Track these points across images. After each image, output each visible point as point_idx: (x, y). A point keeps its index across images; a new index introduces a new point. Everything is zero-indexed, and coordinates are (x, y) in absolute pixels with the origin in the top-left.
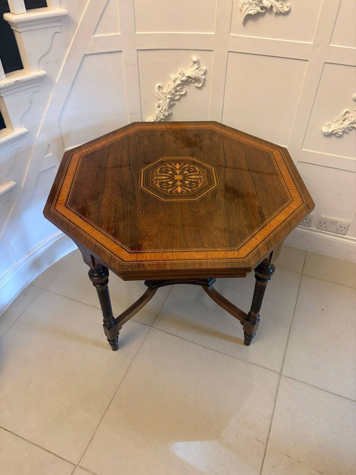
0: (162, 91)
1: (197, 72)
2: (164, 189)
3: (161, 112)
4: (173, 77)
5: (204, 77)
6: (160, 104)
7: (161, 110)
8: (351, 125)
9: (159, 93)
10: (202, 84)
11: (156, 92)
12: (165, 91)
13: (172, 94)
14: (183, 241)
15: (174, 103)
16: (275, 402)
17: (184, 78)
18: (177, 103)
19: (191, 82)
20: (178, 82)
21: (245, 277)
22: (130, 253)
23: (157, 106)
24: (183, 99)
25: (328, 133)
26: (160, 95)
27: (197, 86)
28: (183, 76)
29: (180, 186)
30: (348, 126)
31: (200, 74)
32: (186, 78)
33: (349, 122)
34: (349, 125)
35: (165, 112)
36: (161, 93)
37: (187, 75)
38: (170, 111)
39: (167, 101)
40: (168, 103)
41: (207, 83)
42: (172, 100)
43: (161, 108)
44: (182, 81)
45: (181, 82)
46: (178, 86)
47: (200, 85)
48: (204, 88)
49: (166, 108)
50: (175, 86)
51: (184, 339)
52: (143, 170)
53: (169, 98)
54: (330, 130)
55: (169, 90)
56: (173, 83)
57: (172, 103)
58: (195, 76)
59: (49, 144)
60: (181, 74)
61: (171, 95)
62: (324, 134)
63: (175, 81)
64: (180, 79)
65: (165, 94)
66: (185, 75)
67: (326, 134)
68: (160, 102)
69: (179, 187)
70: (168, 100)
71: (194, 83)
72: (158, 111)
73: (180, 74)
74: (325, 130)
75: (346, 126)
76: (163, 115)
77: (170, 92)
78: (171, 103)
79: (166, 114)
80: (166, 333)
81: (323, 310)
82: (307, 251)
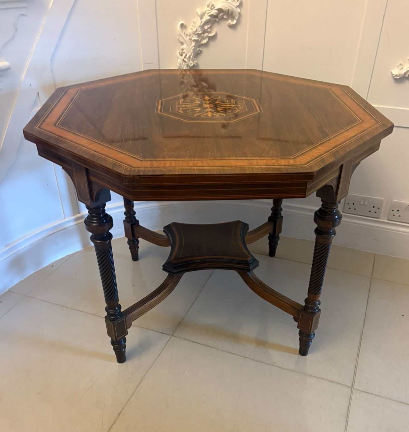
0: (185, 31)
1: (230, 3)
2: (188, 114)
3: (185, 61)
4: (199, 11)
5: (238, 10)
6: (183, 50)
7: (185, 57)
9: (183, 35)
10: (237, 20)
11: (178, 33)
12: (189, 31)
13: (199, 35)
14: (216, 152)
15: (200, 49)
16: (347, 420)
17: (214, 12)
18: (204, 50)
19: (222, 18)
20: (206, 18)
21: (304, 197)
22: (142, 161)
23: (179, 53)
24: (212, 43)
25: (400, 75)
26: (184, 36)
27: (230, 24)
28: (212, 9)
29: (211, 112)
31: (234, 6)
32: (216, 11)
35: (189, 61)
36: (185, 33)
37: (217, 7)
38: (196, 61)
39: (191, 46)
40: (193, 48)
41: (243, 20)
42: (199, 44)
43: (184, 55)
44: (211, 16)
45: (209, 18)
46: (207, 23)
47: (235, 22)
48: (239, 28)
49: (190, 56)
50: (202, 24)
52: (160, 102)
53: (194, 40)
54: (403, 72)
55: (195, 30)
56: (199, 18)
57: (198, 49)
58: (228, 9)
59: (38, 93)
60: (210, 7)
61: (197, 36)
62: (395, 77)
63: (202, 17)
64: (209, 13)
65: (190, 36)
66: (214, 7)
67: (398, 78)
68: (182, 47)
69: (209, 112)
70: (193, 44)
71: (227, 20)
72: (180, 59)
73: (208, 6)
74: (396, 72)
76: (187, 66)
77: (196, 31)
78: (197, 50)
79: (191, 63)
80: (193, 342)
81: (403, 315)
82: (375, 254)
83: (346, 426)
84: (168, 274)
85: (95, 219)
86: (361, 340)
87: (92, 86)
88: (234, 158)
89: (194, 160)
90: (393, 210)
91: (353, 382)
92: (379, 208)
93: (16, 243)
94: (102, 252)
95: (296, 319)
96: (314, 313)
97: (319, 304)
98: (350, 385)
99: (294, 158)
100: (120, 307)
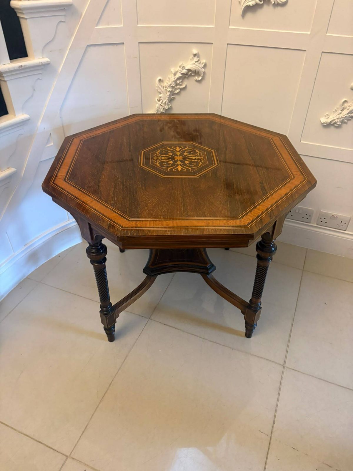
0: (162, 84)
1: (196, 65)
2: (164, 167)
3: (161, 106)
4: (173, 70)
5: (203, 70)
6: (161, 98)
7: (162, 103)
8: (350, 114)
9: (160, 87)
10: (202, 77)
11: (157, 85)
12: (165, 84)
13: (173, 87)
14: (183, 211)
15: (174, 97)
16: (279, 394)
17: (184, 71)
18: (177, 97)
19: (191, 75)
20: (179, 75)
21: (247, 247)
22: (130, 221)
23: (158, 99)
24: (183, 93)
25: (326, 123)
26: (161, 88)
27: (196, 79)
28: (183, 69)
29: (180, 165)
30: (346, 115)
31: (200, 67)
32: (187, 71)
33: (348, 111)
34: (348, 114)
35: (165, 106)
36: (162, 86)
37: (187, 68)
38: (170, 105)
39: (167, 95)
40: (168, 96)
41: (207, 77)
42: (172, 93)
43: (161, 101)
44: (182, 74)
45: (181, 75)
46: (179, 79)
47: (200, 78)
48: (203, 82)
49: (166, 102)
50: (175, 80)
51: (183, 331)
52: (143, 152)
53: (169, 91)
54: (329, 121)
55: (169, 84)
56: (173, 75)
57: (172, 96)
58: (195, 69)
59: (50, 134)
60: (182, 67)
61: (171, 88)
62: (323, 124)
63: (175, 74)
64: (181, 72)
65: (166, 88)
66: (185, 68)
67: (325, 125)
68: (160, 95)
69: (179, 166)
70: (168, 94)
71: (194, 76)
72: (158, 104)
73: (180, 67)
74: (324, 120)
75: (344, 115)
76: (164, 109)
77: (171, 85)
78: (171, 98)
79: (166, 107)
80: (165, 325)
81: (326, 304)
82: (307, 249)
83: (278, 398)
84: (146, 275)
85: (94, 250)
86: (292, 325)
87: (91, 134)
88: (196, 218)
89: (167, 220)
90: (321, 218)
91: (285, 361)
92: (310, 216)
93: (33, 242)
94: (99, 271)
95: (243, 313)
96: (256, 311)
97: (261, 305)
98: (282, 363)
99: (240, 219)
100: (111, 304)
